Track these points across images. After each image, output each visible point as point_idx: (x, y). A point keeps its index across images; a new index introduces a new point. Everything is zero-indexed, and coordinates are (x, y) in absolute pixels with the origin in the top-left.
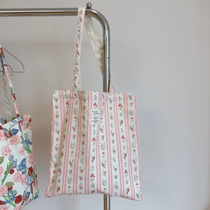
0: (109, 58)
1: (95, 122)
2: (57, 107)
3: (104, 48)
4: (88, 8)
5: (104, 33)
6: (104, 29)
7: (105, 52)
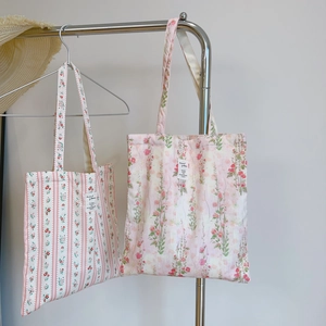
0: (209, 88)
1: (92, 208)
2: (33, 194)
3: (202, 74)
4: (182, 19)
5: (203, 53)
6: (203, 48)
7: (202, 80)
